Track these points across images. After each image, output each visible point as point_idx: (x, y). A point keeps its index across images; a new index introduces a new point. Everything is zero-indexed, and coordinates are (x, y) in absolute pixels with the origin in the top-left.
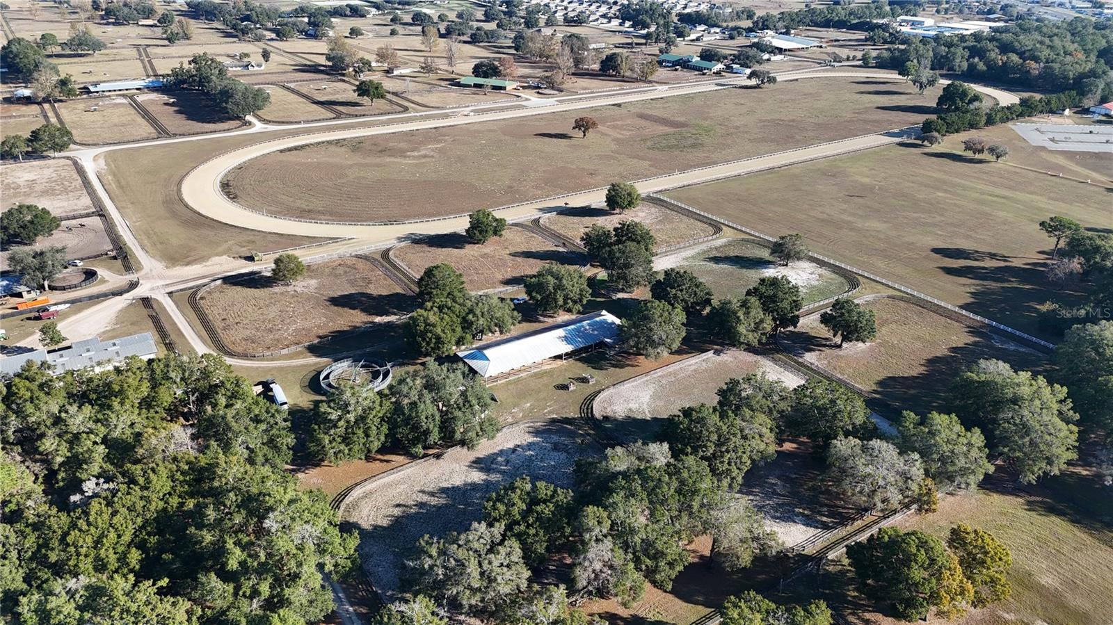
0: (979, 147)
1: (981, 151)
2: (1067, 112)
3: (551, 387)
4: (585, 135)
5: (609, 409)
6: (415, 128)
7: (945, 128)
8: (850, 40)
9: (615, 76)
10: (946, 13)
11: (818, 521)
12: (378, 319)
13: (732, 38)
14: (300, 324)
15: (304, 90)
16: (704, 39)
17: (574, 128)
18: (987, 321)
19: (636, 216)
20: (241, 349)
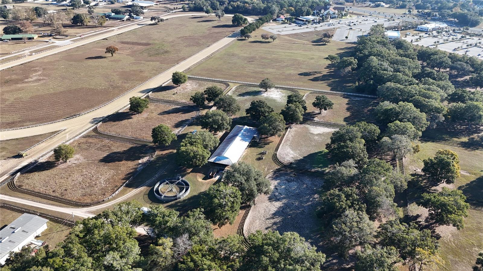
0: (266, 36)
2: (271, 21)
3: (255, 161)
4: (112, 55)
5: (287, 160)
9: (81, 26)
13: (113, 3)
14: (103, 178)
17: (106, 52)
18: (343, 93)
19: (187, 86)
20: (89, 201)
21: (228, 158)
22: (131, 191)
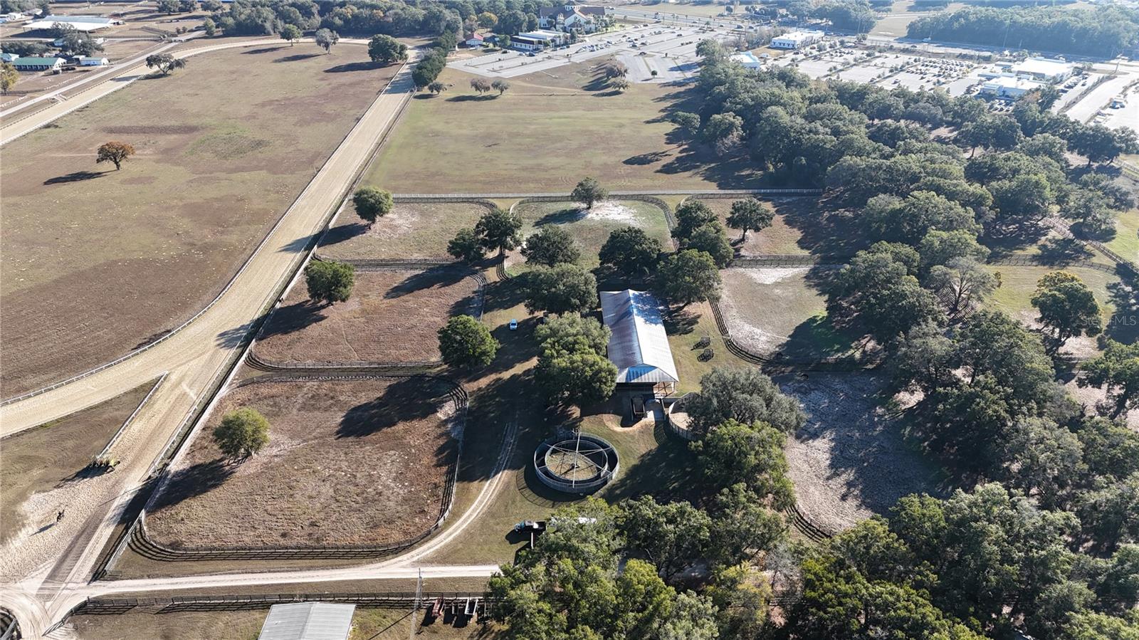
1: (487, 89)
2: (457, 48)
3: (698, 363)
4: (118, 166)
17: (98, 161)
19: (392, 220)
20: (396, 537)
21: (655, 368)
22: (481, 489)
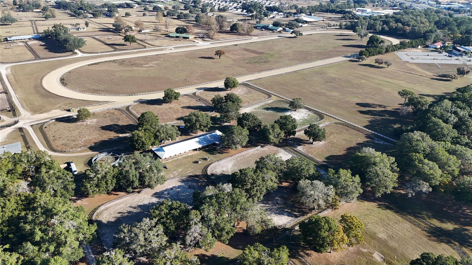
0: (381, 62)
1: (382, 63)
2: (419, 47)
3: (191, 162)
4: (220, 58)
5: (214, 171)
6: (148, 55)
7: (368, 54)
8: (336, 18)
9: (236, 33)
10: (377, 7)
11: (293, 214)
12: (121, 135)
13: (287, 17)
14: (87, 138)
15: (102, 39)
16: (276, 17)
17: (215, 55)
18: (373, 132)
20: (60, 149)
21: (164, 151)
22: (88, 152)
